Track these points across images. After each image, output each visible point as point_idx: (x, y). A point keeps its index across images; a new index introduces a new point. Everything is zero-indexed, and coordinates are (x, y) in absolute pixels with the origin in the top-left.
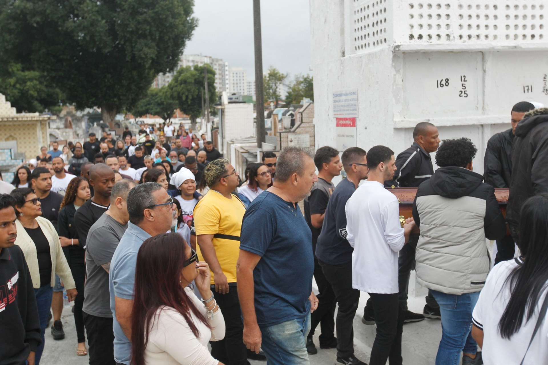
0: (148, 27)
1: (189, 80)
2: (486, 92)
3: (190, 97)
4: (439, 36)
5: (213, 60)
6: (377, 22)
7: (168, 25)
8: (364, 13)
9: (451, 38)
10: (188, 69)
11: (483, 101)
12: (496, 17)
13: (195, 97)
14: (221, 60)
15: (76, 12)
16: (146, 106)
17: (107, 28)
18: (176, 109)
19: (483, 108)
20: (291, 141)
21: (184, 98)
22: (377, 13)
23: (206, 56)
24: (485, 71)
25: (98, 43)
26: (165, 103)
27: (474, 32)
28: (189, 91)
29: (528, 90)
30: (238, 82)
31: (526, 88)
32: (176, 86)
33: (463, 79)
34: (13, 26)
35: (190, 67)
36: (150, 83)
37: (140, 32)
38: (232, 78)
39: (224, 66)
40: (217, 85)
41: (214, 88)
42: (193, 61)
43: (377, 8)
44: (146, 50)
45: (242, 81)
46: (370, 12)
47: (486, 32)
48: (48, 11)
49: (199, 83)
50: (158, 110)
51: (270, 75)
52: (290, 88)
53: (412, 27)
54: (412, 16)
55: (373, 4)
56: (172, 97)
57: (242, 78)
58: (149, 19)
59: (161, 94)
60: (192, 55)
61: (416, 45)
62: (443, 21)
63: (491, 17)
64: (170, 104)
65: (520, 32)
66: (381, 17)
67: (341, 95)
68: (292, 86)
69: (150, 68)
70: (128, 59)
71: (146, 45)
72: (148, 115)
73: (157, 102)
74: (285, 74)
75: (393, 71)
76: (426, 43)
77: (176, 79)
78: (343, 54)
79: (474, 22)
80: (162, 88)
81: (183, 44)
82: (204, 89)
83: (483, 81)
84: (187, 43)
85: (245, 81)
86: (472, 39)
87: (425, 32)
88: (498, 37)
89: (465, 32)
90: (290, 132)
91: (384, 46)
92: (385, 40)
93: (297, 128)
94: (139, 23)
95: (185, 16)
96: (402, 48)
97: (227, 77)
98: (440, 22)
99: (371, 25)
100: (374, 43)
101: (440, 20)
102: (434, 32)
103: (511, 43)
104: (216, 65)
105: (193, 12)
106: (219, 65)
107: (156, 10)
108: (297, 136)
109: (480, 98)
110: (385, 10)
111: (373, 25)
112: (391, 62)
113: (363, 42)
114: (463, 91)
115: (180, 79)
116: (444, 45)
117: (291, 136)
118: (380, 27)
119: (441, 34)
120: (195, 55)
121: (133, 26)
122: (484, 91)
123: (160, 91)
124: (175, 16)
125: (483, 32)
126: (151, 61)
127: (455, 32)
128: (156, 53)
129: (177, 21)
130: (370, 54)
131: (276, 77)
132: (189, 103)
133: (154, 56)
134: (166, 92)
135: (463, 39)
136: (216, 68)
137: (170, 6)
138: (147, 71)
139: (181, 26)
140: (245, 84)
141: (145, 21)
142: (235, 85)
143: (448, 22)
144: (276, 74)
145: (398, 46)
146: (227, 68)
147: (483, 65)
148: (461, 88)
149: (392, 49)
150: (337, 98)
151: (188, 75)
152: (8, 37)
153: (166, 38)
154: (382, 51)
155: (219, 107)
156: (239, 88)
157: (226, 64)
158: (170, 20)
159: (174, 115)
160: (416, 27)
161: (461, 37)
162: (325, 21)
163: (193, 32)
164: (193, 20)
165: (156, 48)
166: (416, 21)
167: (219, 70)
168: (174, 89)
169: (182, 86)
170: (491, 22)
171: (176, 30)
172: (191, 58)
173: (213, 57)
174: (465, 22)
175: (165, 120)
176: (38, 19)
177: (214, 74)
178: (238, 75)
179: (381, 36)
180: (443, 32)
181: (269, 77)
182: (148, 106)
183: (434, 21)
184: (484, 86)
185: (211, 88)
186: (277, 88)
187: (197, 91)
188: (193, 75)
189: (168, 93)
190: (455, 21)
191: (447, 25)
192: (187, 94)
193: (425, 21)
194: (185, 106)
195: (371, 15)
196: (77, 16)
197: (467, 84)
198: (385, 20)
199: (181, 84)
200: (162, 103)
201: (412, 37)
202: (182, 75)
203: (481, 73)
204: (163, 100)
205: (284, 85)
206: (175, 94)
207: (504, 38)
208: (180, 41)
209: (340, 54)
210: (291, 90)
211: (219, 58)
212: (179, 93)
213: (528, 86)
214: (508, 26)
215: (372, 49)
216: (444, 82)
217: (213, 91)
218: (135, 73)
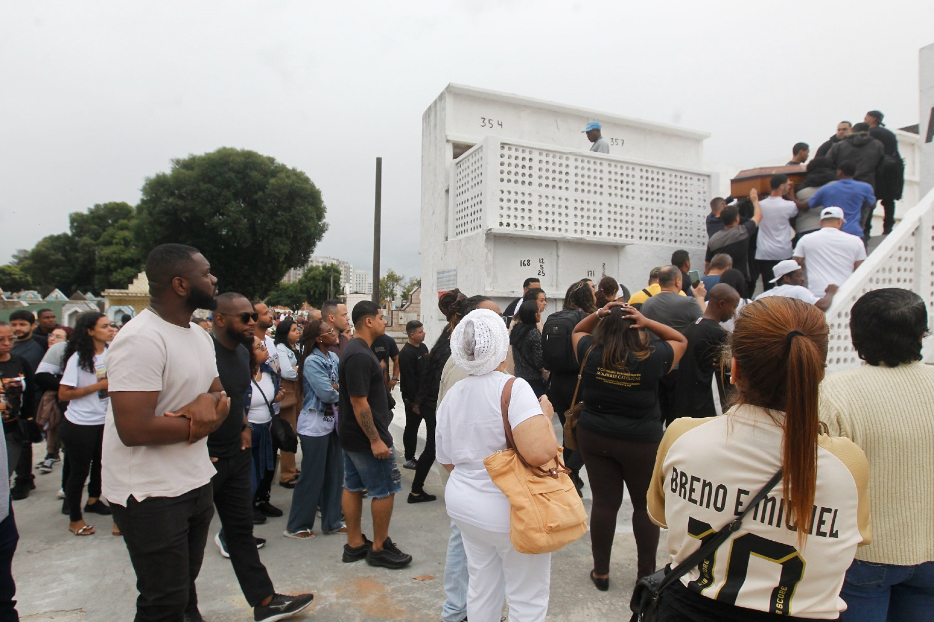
0: (284, 227)
1: (317, 277)
2: (559, 273)
3: (317, 292)
4: (523, 225)
5: (340, 263)
6: (475, 212)
7: (302, 226)
8: (465, 205)
9: (533, 228)
10: (317, 268)
11: (557, 280)
12: (567, 215)
13: (322, 292)
14: (347, 263)
15: (221, 211)
16: (277, 298)
17: (248, 226)
18: (304, 302)
19: (557, 286)
20: (401, 318)
21: (312, 293)
22: (475, 205)
23: (334, 259)
24: (558, 256)
25: (238, 238)
26: (295, 296)
27: (550, 225)
28: (316, 286)
29: (591, 274)
30: (361, 282)
31: (590, 273)
32: (306, 282)
33: (541, 261)
34: (164, 220)
35: (319, 266)
36: (282, 275)
37: (277, 231)
38: (355, 279)
39: (349, 268)
40: (342, 282)
41: (339, 285)
42: (322, 262)
43: (475, 201)
44: (281, 246)
45: (364, 282)
46: (469, 204)
47: (560, 226)
48: (197, 209)
49: (326, 280)
50: (288, 302)
51: (389, 276)
52: (405, 288)
53: (502, 216)
54: (502, 208)
55: (472, 198)
56: (301, 291)
57: (364, 280)
58: (286, 221)
59: (291, 288)
60: (321, 257)
61: (504, 230)
62: (526, 214)
63: (563, 214)
64: (300, 297)
65: (585, 228)
66: (478, 207)
67: (443, 272)
68: (406, 287)
69: (283, 263)
70: (266, 254)
71: (282, 243)
72: (279, 306)
73: (288, 295)
74: (401, 277)
75: (486, 250)
76: (512, 229)
77: (306, 276)
78: (447, 239)
79: (550, 217)
80: (293, 283)
81: (314, 244)
82: (330, 285)
83: (557, 264)
84: (318, 243)
85: (366, 282)
86: (549, 230)
87: (512, 221)
88: (569, 230)
89: (543, 224)
90: (400, 310)
91: (480, 230)
92: (480, 226)
93: (407, 307)
94: (276, 223)
95: (317, 220)
96: (493, 231)
97: (351, 278)
98: (524, 214)
99: (469, 215)
100: (471, 229)
101: (524, 213)
102: (519, 222)
103: (578, 235)
104: (342, 266)
105: (324, 218)
106: (345, 267)
107: (292, 213)
108: (406, 314)
109: (555, 278)
110: (481, 202)
111: (471, 215)
112: (484, 242)
113: (462, 229)
114: (541, 270)
115: (309, 275)
116: (527, 232)
117: (401, 314)
118: (477, 215)
119: (524, 224)
120: (324, 257)
121: (271, 226)
122: (557, 272)
123: (291, 285)
124: (308, 219)
125: (557, 225)
126: (284, 256)
127: (536, 223)
128: (290, 249)
129: (310, 224)
130: (468, 237)
131: (393, 278)
132: (317, 297)
133: (287, 252)
134: (297, 286)
135: (542, 230)
136: (341, 268)
137: (305, 210)
138: (280, 265)
139: (313, 228)
140: (367, 285)
141: (282, 222)
142: (358, 286)
143: (530, 215)
144: (394, 275)
145: (490, 229)
146: (351, 270)
147: (557, 252)
148: (539, 268)
149: (485, 232)
150: (441, 275)
151: (317, 272)
152: (158, 229)
153: (299, 237)
154: (478, 234)
155: (342, 296)
156: (361, 287)
157: (351, 266)
158: (304, 222)
159: (302, 308)
160: (505, 216)
161: (540, 228)
162: (433, 213)
163: (324, 235)
164: (324, 224)
165: (290, 245)
166: (505, 212)
167: (345, 271)
168: (304, 284)
169: (311, 282)
170: (563, 219)
171: (308, 231)
172: (321, 260)
173: (340, 260)
174: (543, 216)
175: (294, 311)
176: (187, 215)
177: (340, 273)
178: (361, 277)
179: (477, 223)
180: (526, 223)
181: (387, 278)
182: (280, 298)
183: (519, 213)
184: (557, 268)
185: (336, 285)
186: (394, 288)
187: (324, 287)
188: (321, 273)
189: (298, 288)
190: (535, 215)
191: (530, 217)
192: (314, 289)
193: (512, 213)
194: (312, 300)
195: (470, 207)
196: (223, 214)
197: (544, 266)
198: (481, 210)
199: (310, 280)
200: (292, 297)
201: (501, 224)
202: (312, 272)
203: (555, 257)
204: (293, 294)
205: (400, 285)
206: (304, 289)
207: (574, 232)
208: (312, 241)
209: (444, 239)
210: (405, 290)
211: (345, 261)
212: (307, 288)
213: (591, 271)
214: (576, 223)
215: (470, 234)
216: (526, 263)
217: (338, 287)
218: (269, 266)
